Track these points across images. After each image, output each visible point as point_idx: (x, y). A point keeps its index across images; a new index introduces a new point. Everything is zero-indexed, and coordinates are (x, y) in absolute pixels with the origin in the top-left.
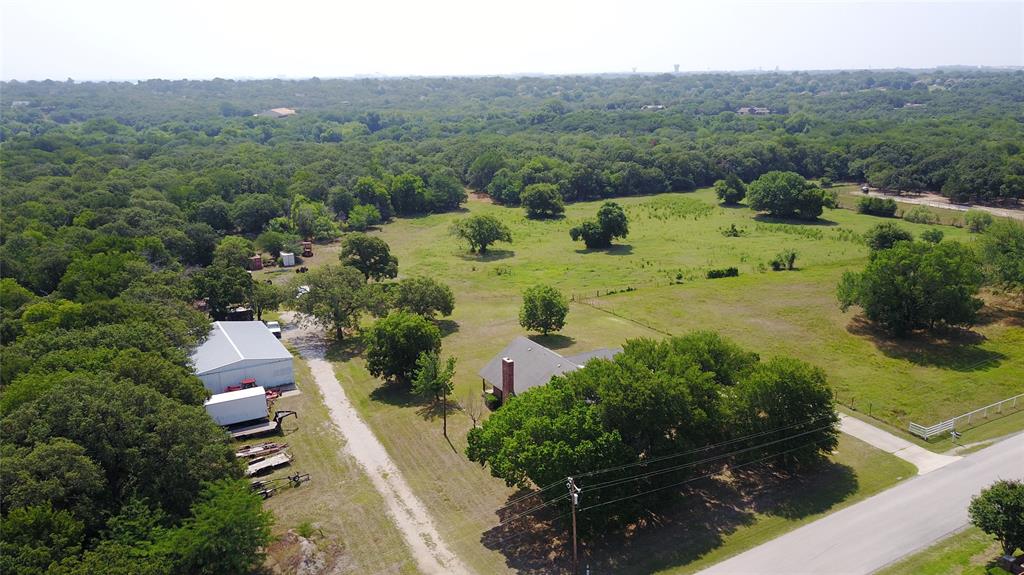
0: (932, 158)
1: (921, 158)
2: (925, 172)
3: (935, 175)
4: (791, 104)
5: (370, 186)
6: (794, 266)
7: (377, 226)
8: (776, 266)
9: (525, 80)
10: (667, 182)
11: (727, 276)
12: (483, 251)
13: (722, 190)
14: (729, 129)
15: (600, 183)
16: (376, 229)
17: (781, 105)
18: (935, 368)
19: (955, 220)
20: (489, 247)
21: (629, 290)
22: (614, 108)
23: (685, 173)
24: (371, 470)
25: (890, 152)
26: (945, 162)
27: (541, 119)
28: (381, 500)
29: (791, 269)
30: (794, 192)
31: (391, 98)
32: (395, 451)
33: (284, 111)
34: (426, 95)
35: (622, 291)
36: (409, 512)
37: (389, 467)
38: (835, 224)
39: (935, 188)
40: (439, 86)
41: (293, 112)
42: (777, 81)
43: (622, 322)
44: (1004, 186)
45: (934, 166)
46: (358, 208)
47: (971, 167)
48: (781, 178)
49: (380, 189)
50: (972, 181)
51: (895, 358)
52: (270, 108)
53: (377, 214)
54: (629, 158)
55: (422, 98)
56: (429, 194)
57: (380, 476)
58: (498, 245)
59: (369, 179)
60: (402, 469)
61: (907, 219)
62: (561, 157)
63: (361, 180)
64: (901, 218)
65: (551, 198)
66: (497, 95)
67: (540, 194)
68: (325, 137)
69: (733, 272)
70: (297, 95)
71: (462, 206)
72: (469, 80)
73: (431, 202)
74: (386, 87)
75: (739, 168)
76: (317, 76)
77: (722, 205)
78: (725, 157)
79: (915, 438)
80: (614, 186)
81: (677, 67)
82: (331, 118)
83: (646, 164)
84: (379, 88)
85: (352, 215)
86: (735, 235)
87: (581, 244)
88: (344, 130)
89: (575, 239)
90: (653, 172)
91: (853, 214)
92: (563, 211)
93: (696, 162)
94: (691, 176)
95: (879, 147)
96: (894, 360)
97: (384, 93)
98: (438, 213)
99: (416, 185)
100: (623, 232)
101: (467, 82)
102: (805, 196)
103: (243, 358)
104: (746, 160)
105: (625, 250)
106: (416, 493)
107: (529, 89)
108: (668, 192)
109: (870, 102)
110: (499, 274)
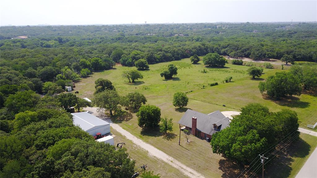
0: (244, 48)
1: (241, 48)
2: (243, 52)
3: (246, 53)
4: (189, 33)
5: (85, 62)
6: (231, 81)
7: (89, 75)
8: (227, 81)
9: (103, 26)
10: (173, 58)
11: (215, 85)
12: (133, 82)
13: (193, 59)
14: (178, 41)
15: (155, 58)
16: (90, 76)
17: (186, 33)
18: (296, 108)
19: (260, 65)
20: (136, 80)
21: (191, 91)
22: (138, 35)
23: (178, 54)
24: (165, 160)
25: (232, 46)
26: (248, 49)
27: (119, 39)
28: (178, 170)
29: (230, 82)
30: (217, 59)
31: (60, 32)
32: (167, 152)
33: (23, 37)
34: (71, 31)
35: (189, 92)
36: (190, 173)
37: (171, 158)
38: (229, 68)
39: (247, 56)
40: (74, 28)
41: (27, 37)
42: (179, 26)
43: (199, 102)
44: (266, 55)
45: (246, 50)
46: (83, 70)
47: (256, 50)
48: (213, 55)
49: (88, 63)
50: (258, 54)
51: (283, 106)
52: (17, 36)
53: (89, 71)
54: (161, 50)
55: (70, 32)
56: (103, 64)
57: (170, 162)
58: (139, 80)
59: (84, 60)
60: (175, 158)
61: (247, 66)
62: (140, 50)
63: (81, 60)
64: (245, 65)
65: (145, 64)
66: (96, 31)
67: (142, 62)
68: (45, 46)
69: (216, 84)
70: (24, 31)
71: (113, 67)
72: (84, 26)
73: (104, 66)
74: (56, 29)
75: (192, 52)
76: (29, 25)
77: (192, 64)
78: (187, 49)
79: (310, 129)
80: (159, 59)
81: (146, 22)
82: (43, 39)
83: (166, 52)
84: (54, 29)
85: (81, 72)
86: (205, 73)
87: (164, 78)
88: (51, 43)
89: (162, 76)
90: (169, 54)
91: (231, 65)
92: (148, 67)
93: (180, 51)
94: (180, 55)
95: (228, 45)
96: (284, 107)
97: (56, 31)
98: (107, 70)
99: (99, 61)
100: (176, 73)
101: (83, 27)
102: (221, 60)
103: (94, 126)
104: (193, 50)
105: (177, 79)
106: (188, 166)
107: (106, 29)
108: (174, 60)
109: (210, 32)
110: (146, 89)
